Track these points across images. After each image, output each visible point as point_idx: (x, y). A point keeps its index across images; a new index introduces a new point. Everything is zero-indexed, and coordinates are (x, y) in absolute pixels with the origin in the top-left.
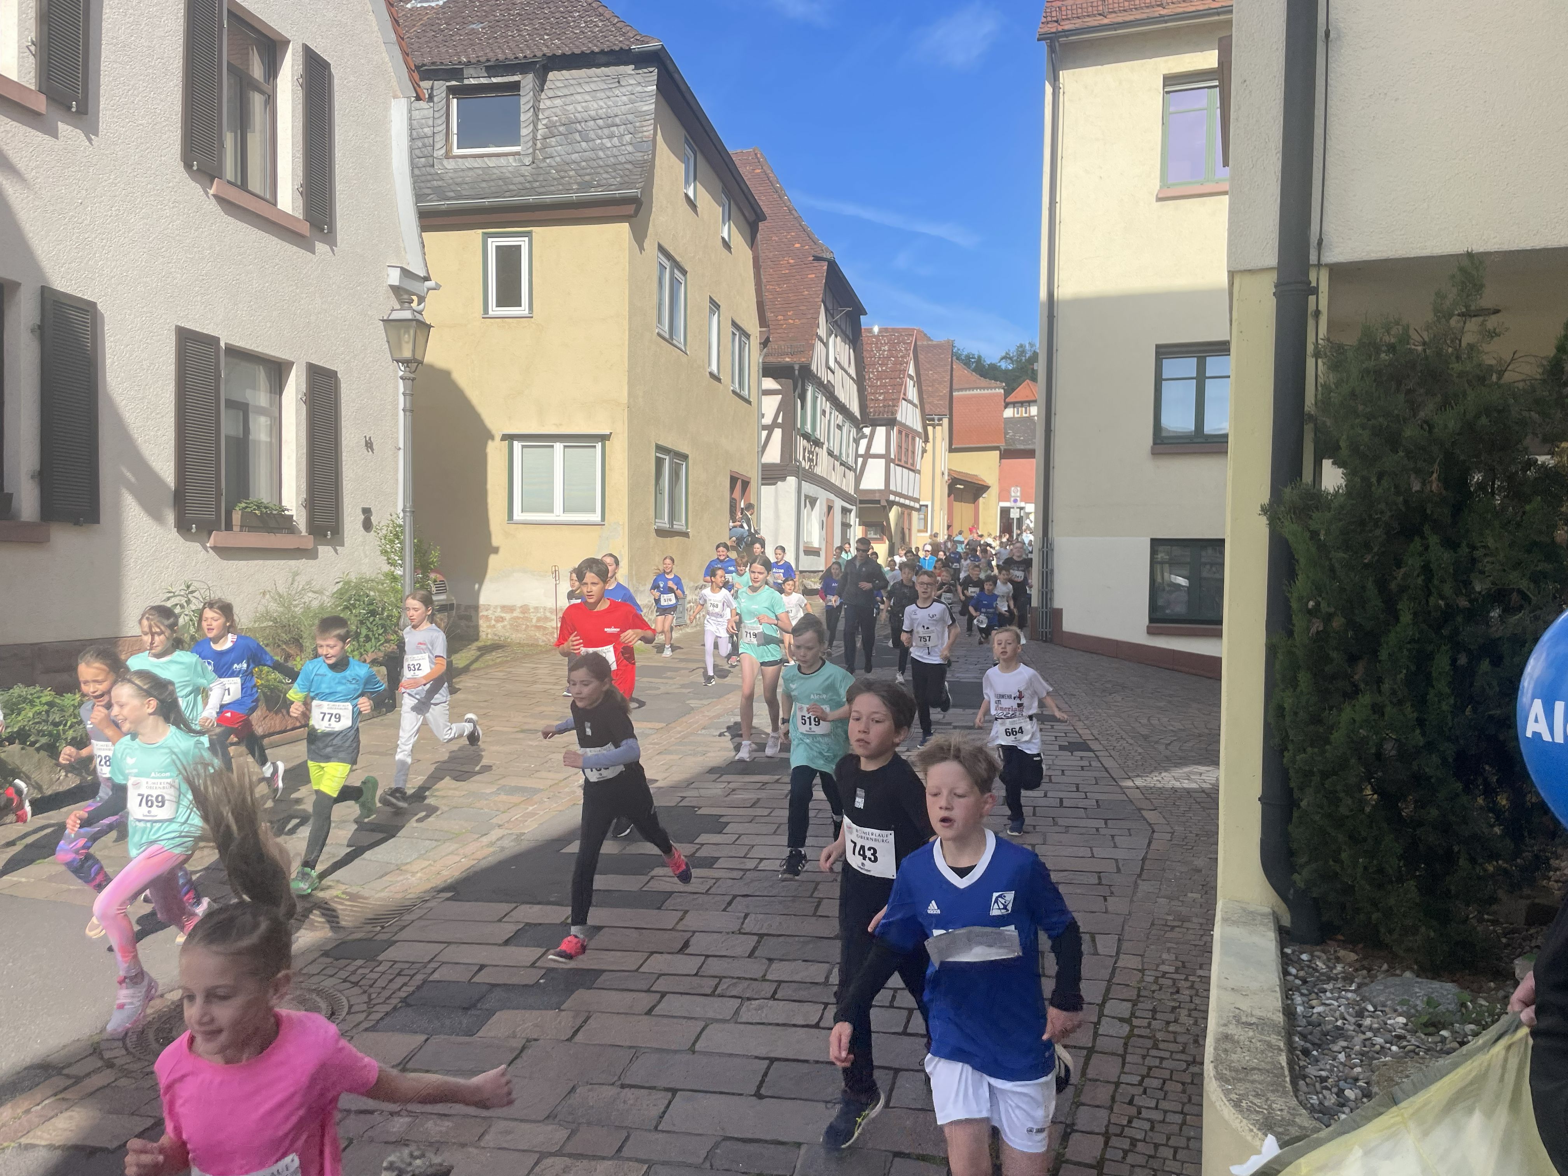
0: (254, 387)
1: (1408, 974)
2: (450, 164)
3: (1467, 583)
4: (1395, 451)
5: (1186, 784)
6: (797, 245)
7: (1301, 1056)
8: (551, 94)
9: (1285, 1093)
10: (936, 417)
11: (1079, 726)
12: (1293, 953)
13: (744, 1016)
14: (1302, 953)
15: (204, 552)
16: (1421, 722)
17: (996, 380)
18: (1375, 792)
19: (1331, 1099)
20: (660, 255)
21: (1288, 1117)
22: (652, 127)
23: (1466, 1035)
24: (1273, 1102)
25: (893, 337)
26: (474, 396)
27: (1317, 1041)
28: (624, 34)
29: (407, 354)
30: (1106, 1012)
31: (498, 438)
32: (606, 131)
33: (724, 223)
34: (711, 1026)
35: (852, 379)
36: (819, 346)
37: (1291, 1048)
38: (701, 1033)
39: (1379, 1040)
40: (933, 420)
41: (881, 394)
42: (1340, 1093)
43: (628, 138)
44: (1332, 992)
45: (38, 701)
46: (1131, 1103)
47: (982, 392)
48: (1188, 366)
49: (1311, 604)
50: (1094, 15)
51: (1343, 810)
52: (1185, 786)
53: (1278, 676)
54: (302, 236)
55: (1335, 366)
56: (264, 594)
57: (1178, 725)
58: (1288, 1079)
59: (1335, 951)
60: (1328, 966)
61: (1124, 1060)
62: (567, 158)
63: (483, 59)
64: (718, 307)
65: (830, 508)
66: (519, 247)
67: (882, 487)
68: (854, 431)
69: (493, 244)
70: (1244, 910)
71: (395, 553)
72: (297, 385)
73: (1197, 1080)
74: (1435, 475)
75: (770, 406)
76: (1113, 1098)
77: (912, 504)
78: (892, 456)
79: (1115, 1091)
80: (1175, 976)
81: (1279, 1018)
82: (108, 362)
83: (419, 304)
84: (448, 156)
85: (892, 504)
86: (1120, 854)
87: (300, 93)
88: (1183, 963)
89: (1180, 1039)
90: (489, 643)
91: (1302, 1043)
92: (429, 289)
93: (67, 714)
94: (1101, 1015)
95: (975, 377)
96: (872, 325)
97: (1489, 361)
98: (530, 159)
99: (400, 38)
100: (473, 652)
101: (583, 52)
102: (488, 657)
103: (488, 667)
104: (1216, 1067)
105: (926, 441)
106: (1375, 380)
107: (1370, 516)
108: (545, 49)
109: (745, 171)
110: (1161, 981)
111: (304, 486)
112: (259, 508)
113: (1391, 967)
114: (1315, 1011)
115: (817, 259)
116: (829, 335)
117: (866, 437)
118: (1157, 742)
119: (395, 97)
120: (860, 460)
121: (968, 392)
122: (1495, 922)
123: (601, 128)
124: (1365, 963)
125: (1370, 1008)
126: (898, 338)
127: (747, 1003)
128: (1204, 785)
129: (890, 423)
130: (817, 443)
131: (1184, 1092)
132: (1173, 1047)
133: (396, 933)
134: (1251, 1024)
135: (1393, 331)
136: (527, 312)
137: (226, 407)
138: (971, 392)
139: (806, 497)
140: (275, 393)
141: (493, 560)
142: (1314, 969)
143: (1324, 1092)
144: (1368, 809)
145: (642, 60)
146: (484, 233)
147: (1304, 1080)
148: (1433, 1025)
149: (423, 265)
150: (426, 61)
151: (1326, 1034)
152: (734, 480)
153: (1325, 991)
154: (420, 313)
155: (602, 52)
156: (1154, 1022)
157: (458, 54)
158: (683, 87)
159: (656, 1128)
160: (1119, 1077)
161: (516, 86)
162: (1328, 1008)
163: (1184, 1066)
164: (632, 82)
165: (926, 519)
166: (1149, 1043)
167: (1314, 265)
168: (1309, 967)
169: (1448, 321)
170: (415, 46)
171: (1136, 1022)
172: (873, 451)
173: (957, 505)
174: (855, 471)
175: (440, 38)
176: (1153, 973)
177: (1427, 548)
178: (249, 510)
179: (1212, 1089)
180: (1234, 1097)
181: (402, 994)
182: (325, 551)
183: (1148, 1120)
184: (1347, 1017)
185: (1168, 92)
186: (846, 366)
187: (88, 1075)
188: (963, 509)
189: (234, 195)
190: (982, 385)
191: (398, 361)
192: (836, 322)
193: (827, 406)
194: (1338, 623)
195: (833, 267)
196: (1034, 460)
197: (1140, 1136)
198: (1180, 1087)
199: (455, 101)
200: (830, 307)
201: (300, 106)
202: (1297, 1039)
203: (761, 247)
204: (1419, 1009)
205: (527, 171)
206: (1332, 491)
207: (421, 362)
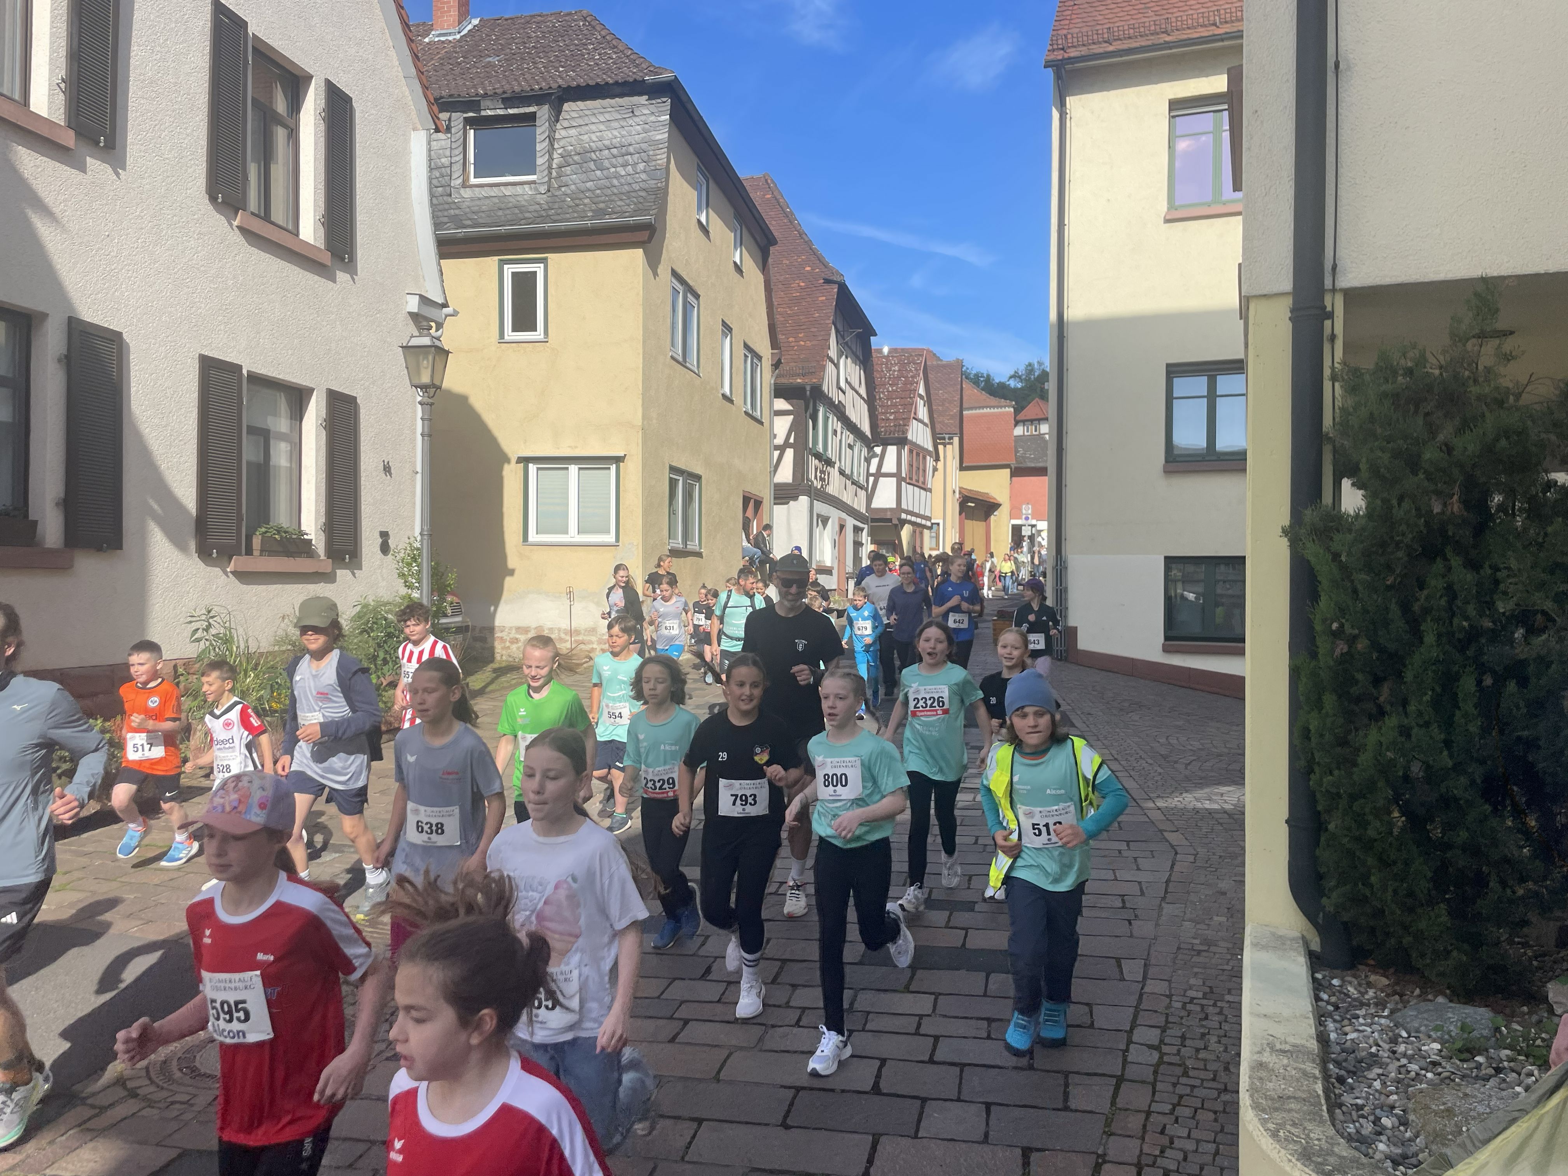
0: (275, 413)
1: (1440, 999)
2: (467, 193)
3: (1491, 605)
4: (1415, 473)
5: (1208, 805)
6: (808, 269)
7: (1336, 1084)
8: (566, 124)
9: (1322, 1122)
10: (947, 436)
12: (1324, 978)
13: (768, 1044)
14: (1333, 978)
15: (224, 577)
16: (1448, 744)
17: (1005, 399)
18: (1403, 814)
19: (1368, 1128)
20: (673, 280)
21: (1325, 1146)
22: (665, 155)
23: (1501, 1061)
24: (1311, 1131)
25: (904, 357)
26: (490, 419)
27: (1351, 1068)
28: (637, 66)
29: (425, 379)
30: (1135, 1039)
31: (514, 460)
32: (620, 160)
33: (735, 248)
34: (735, 1055)
35: (863, 399)
36: (830, 367)
37: (1326, 1076)
38: (725, 1061)
39: (1414, 1067)
40: (944, 439)
41: (892, 413)
42: (1377, 1121)
43: (641, 166)
44: (1364, 1017)
46: (1162, 1132)
47: (992, 410)
48: (1199, 384)
49: (1335, 626)
50: (1100, 43)
51: (1371, 833)
53: (1302, 698)
54: (323, 266)
55: (1352, 389)
56: (283, 618)
57: (1197, 745)
58: (1324, 1108)
59: (1366, 976)
60: (1360, 992)
61: (1154, 1088)
62: (582, 186)
63: (499, 91)
64: (730, 330)
65: (842, 527)
66: (534, 274)
67: (894, 506)
68: (865, 451)
69: (509, 270)
70: (1273, 934)
71: (412, 575)
72: (317, 411)
73: (1231, 1111)
74: (1456, 497)
75: (782, 426)
76: (1144, 1126)
77: (924, 522)
78: (904, 475)
79: (1147, 1119)
80: (1204, 1002)
81: (1313, 1045)
82: (133, 389)
83: (437, 330)
84: (465, 185)
85: (903, 522)
86: (1142, 877)
87: (322, 127)
88: (1211, 988)
89: (1212, 1066)
90: (504, 664)
91: (1337, 1071)
92: (446, 316)
94: (1130, 1042)
95: (984, 395)
96: (882, 345)
97: (1506, 383)
98: (546, 187)
99: (420, 72)
100: (487, 674)
101: (597, 84)
102: (503, 679)
103: (503, 688)
104: (1252, 1096)
105: (937, 459)
106: (1393, 404)
107: (1392, 538)
108: (559, 80)
109: (756, 196)
110: (1189, 1007)
111: (323, 510)
112: (279, 532)
113: (1423, 993)
114: (1348, 1037)
115: (828, 281)
116: (840, 356)
117: (877, 456)
118: (1176, 762)
119: (415, 129)
120: (871, 479)
121: (978, 411)
122: (1525, 945)
123: (615, 157)
124: (1398, 988)
125: (1404, 1034)
126: (908, 358)
127: (771, 1031)
128: (1227, 807)
129: (901, 442)
130: (829, 463)
131: (1216, 1120)
132: (1203, 1075)
134: (1285, 1052)
135: (1411, 354)
136: (542, 336)
137: (248, 433)
138: (981, 411)
139: (818, 516)
140: (296, 419)
141: (508, 581)
142: (1346, 994)
143: (1361, 1120)
144: (1396, 832)
145: (655, 90)
146: (500, 260)
147: (1340, 1108)
148: (1468, 1051)
149: (441, 292)
150: (444, 93)
151: (1360, 1061)
152: (746, 500)
153: (1357, 1017)
154: (438, 339)
155: (617, 83)
156: (1183, 1050)
157: (474, 87)
158: (696, 118)
159: (683, 1158)
160: (1150, 1106)
161: (532, 117)
162: (1361, 1035)
163: (1216, 1093)
164: (646, 112)
165: (937, 537)
166: (1179, 1071)
167: (1330, 290)
168: (1340, 992)
169: (1464, 345)
170: (432, 79)
171: (1165, 1049)
172: (884, 470)
173: (969, 524)
174: (866, 490)
175: (457, 71)
176: (1180, 998)
177: (1450, 569)
178: (269, 534)
179: (1248, 1117)
180: (1271, 1126)
182: (342, 574)
183: (1181, 1150)
184: (1381, 1043)
185: (1174, 117)
186: (857, 387)
187: (112, 1105)
188: (975, 527)
189: (257, 226)
190: (992, 404)
191: (416, 387)
192: (846, 343)
193: (839, 426)
194: (1362, 645)
195: (844, 291)
196: (1046, 478)
197: (1173, 1166)
198: (1211, 1116)
199: (472, 131)
200: (841, 329)
201: (323, 139)
202: (1331, 1067)
203: (773, 270)
204: (1453, 1034)
205: (542, 199)
206: (1352, 513)
207: (439, 388)
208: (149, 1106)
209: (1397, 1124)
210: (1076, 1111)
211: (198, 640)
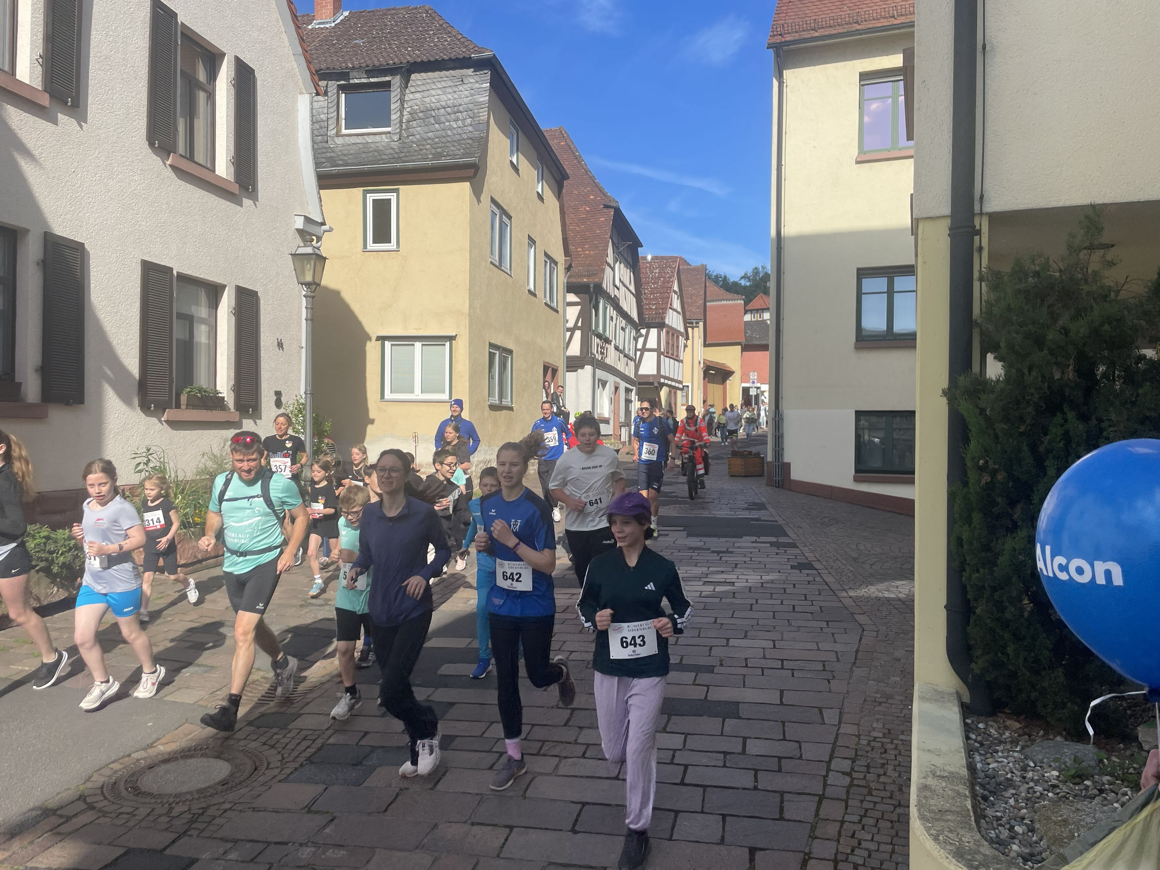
0: (197, 304)
1: (1059, 738)
2: (339, 141)
4: (1041, 350)
5: (887, 595)
6: (592, 197)
7: (982, 801)
8: (413, 89)
9: (971, 829)
10: (694, 321)
11: (806, 550)
12: (973, 722)
13: (562, 771)
14: (979, 723)
15: (159, 424)
17: (738, 294)
18: (1031, 602)
19: (1005, 834)
20: (492, 205)
21: (973, 847)
22: (486, 113)
23: (1104, 784)
24: (962, 836)
25: (662, 262)
26: (356, 308)
27: (992, 789)
28: (466, 47)
29: (309, 278)
30: (832, 767)
31: (374, 339)
32: (453, 116)
33: (538, 182)
34: (537, 779)
35: (632, 293)
36: (608, 270)
37: (974, 795)
38: (530, 783)
39: (1039, 788)
40: (692, 323)
41: (653, 304)
42: (1011, 829)
43: (469, 121)
44: (1002, 752)
45: (38, 535)
46: (853, 836)
47: (728, 302)
48: (881, 284)
49: (981, 462)
50: (808, 30)
51: (1008, 615)
52: (886, 595)
53: (956, 516)
54: (233, 194)
55: (995, 287)
56: (203, 455)
57: (879, 550)
58: (973, 818)
59: (1004, 721)
60: (999, 733)
61: (847, 804)
62: (425, 136)
63: (364, 65)
64: (534, 242)
65: (617, 388)
66: (389, 200)
67: (655, 373)
68: (633, 333)
69: (370, 197)
70: (936, 690)
71: (299, 424)
72: (228, 301)
73: (904, 820)
74: (1071, 367)
75: (572, 314)
76: (839, 833)
77: (677, 385)
78: (662, 350)
79: (841, 827)
80: (884, 740)
81: (964, 772)
82: (92, 286)
83: (317, 242)
84: (338, 135)
85: (662, 385)
86: (838, 647)
87: (232, 91)
88: (889, 730)
89: (890, 788)
91: (982, 791)
92: (324, 232)
93: (59, 545)
94: (829, 770)
95: (722, 291)
96: (647, 254)
97: (1108, 282)
98: (398, 136)
99: (305, 51)
101: (436, 60)
104: (919, 810)
105: (687, 339)
106: (1025, 298)
107: (1024, 398)
108: (408, 57)
109: (553, 144)
110: (872, 744)
111: (232, 375)
112: (200, 392)
113: (1046, 734)
114: (991, 766)
115: (606, 207)
116: (615, 262)
117: (642, 336)
118: (863, 563)
119: (301, 93)
120: (638, 353)
121: (717, 303)
123: (449, 114)
124: (1027, 730)
125: (1032, 764)
126: (666, 264)
127: (564, 761)
128: (901, 596)
129: (661, 325)
130: (607, 341)
131: (892, 828)
132: (883, 794)
133: (302, 708)
134: (943, 777)
135: (1038, 262)
136: (395, 247)
137: (177, 318)
138: (720, 303)
139: (599, 380)
140: (213, 308)
141: (370, 429)
142: (988, 735)
143: (999, 828)
144: (1026, 614)
145: (479, 65)
146: (364, 190)
147: (984, 819)
148: (1079, 777)
149: (320, 214)
150: (322, 67)
151: (1000, 784)
152: (546, 368)
153: (997, 752)
154: (318, 248)
155: (450, 59)
156: (868, 775)
157: (345, 62)
158: (509, 85)
159: (498, 856)
160: (843, 817)
161: (388, 84)
162: (1000, 764)
163: (892, 808)
164: (472, 80)
165: (687, 396)
166: (865, 791)
167: (978, 214)
168: (984, 733)
169: (1078, 255)
170: (314, 56)
171: (855, 775)
172: (648, 346)
173: (710, 386)
174: (635, 361)
175: (332, 50)
176: (866, 738)
177: (1066, 421)
178: (193, 393)
179: (916, 825)
180: (933, 832)
181: (307, 754)
182: (247, 423)
183: (866, 849)
184: (1015, 771)
185: (863, 85)
186: (628, 284)
187: (76, 815)
188: (715, 389)
189: (184, 164)
190: (728, 298)
191: (302, 284)
192: (620, 252)
193: (614, 314)
194: (1001, 476)
195: (618, 212)
196: (768, 352)
197: (860, 861)
198: (889, 824)
199: (343, 95)
200: (616, 242)
201: (233, 101)
202: (978, 788)
203: (566, 198)
204: (1068, 765)
205: (395, 145)
206: (994, 379)
207: (318, 285)
208: (103, 816)
209: (1026, 831)
210: (789, 820)
211: (140, 471)
